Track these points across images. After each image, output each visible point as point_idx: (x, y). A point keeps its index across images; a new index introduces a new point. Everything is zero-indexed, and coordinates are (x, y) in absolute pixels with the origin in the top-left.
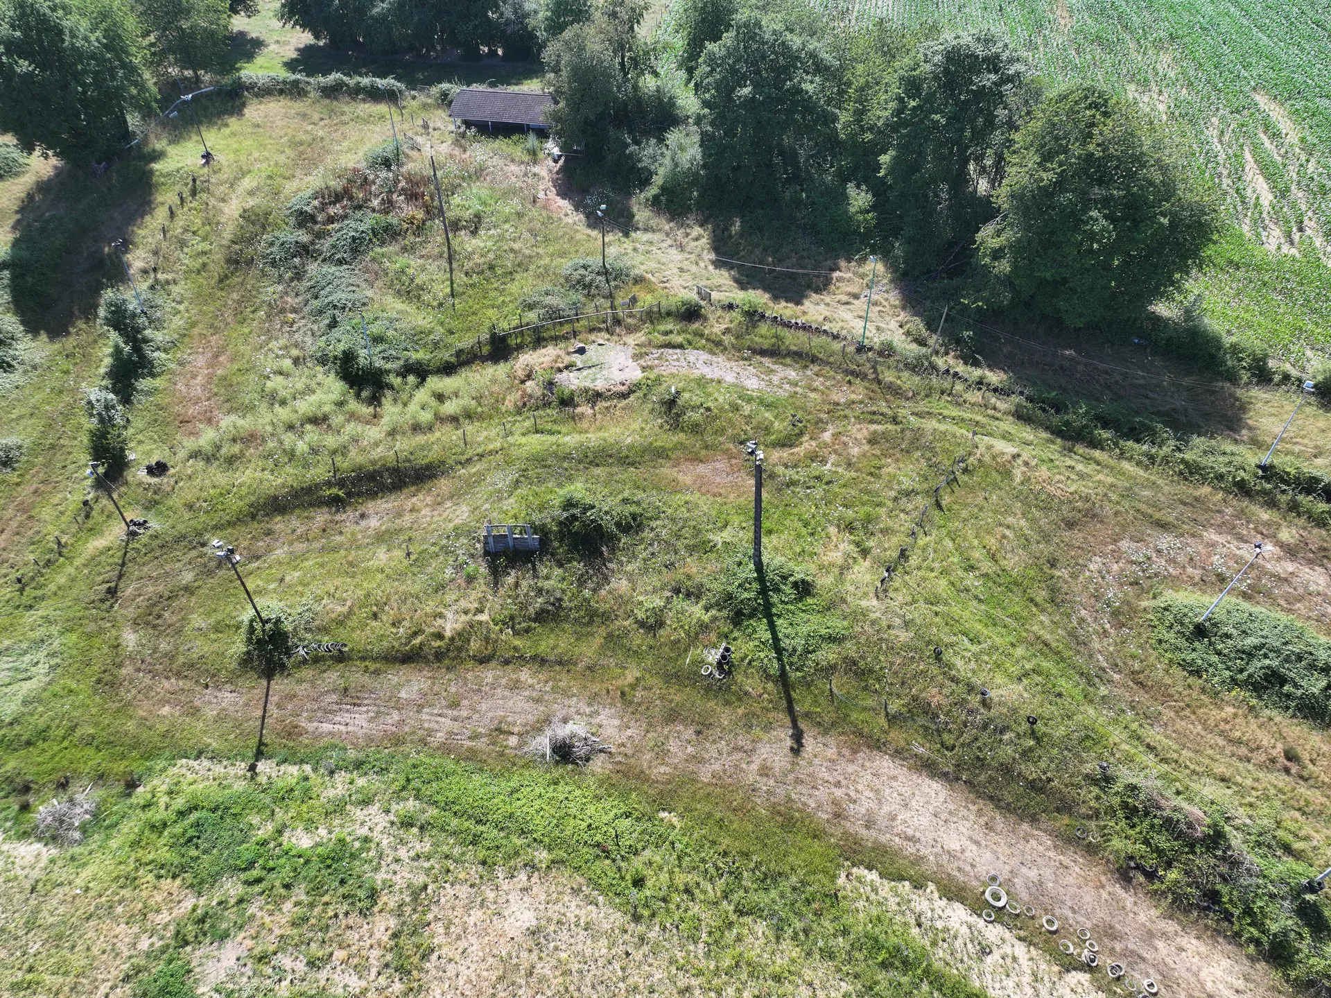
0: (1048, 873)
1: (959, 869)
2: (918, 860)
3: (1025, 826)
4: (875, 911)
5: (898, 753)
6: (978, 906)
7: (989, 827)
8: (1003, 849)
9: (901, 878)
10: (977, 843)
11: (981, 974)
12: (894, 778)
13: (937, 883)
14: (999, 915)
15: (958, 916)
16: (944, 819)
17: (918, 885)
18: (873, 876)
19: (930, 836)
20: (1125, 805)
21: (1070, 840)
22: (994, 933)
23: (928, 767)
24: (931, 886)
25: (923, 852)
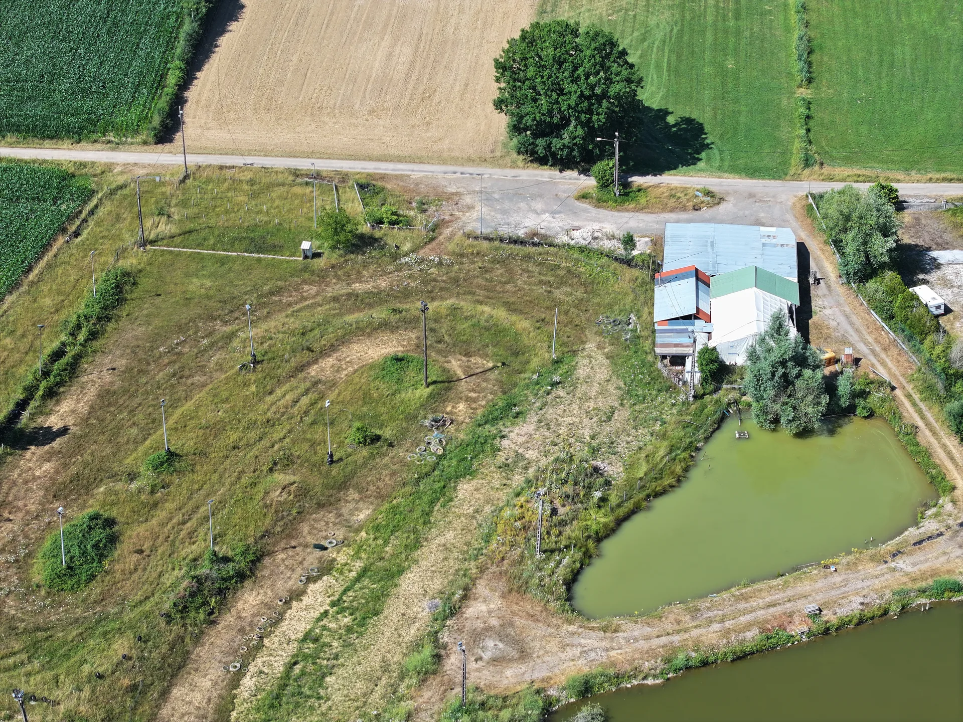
0: (217, 650)
1: (222, 681)
2: (220, 696)
3: (193, 657)
4: (253, 712)
5: (158, 707)
6: (240, 674)
7: (196, 670)
8: (208, 665)
9: (233, 703)
10: (206, 675)
11: (274, 674)
12: (173, 709)
13: (232, 690)
14: (244, 665)
15: (248, 682)
16: (193, 687)
17: (235, 696)
18: (234, 714)
19: (205, 693)
20: (181, 612)
21: (197, 639)
22: (252, 669)
23: (165, 694)
24: (234, 691)
25: (215, 694)
